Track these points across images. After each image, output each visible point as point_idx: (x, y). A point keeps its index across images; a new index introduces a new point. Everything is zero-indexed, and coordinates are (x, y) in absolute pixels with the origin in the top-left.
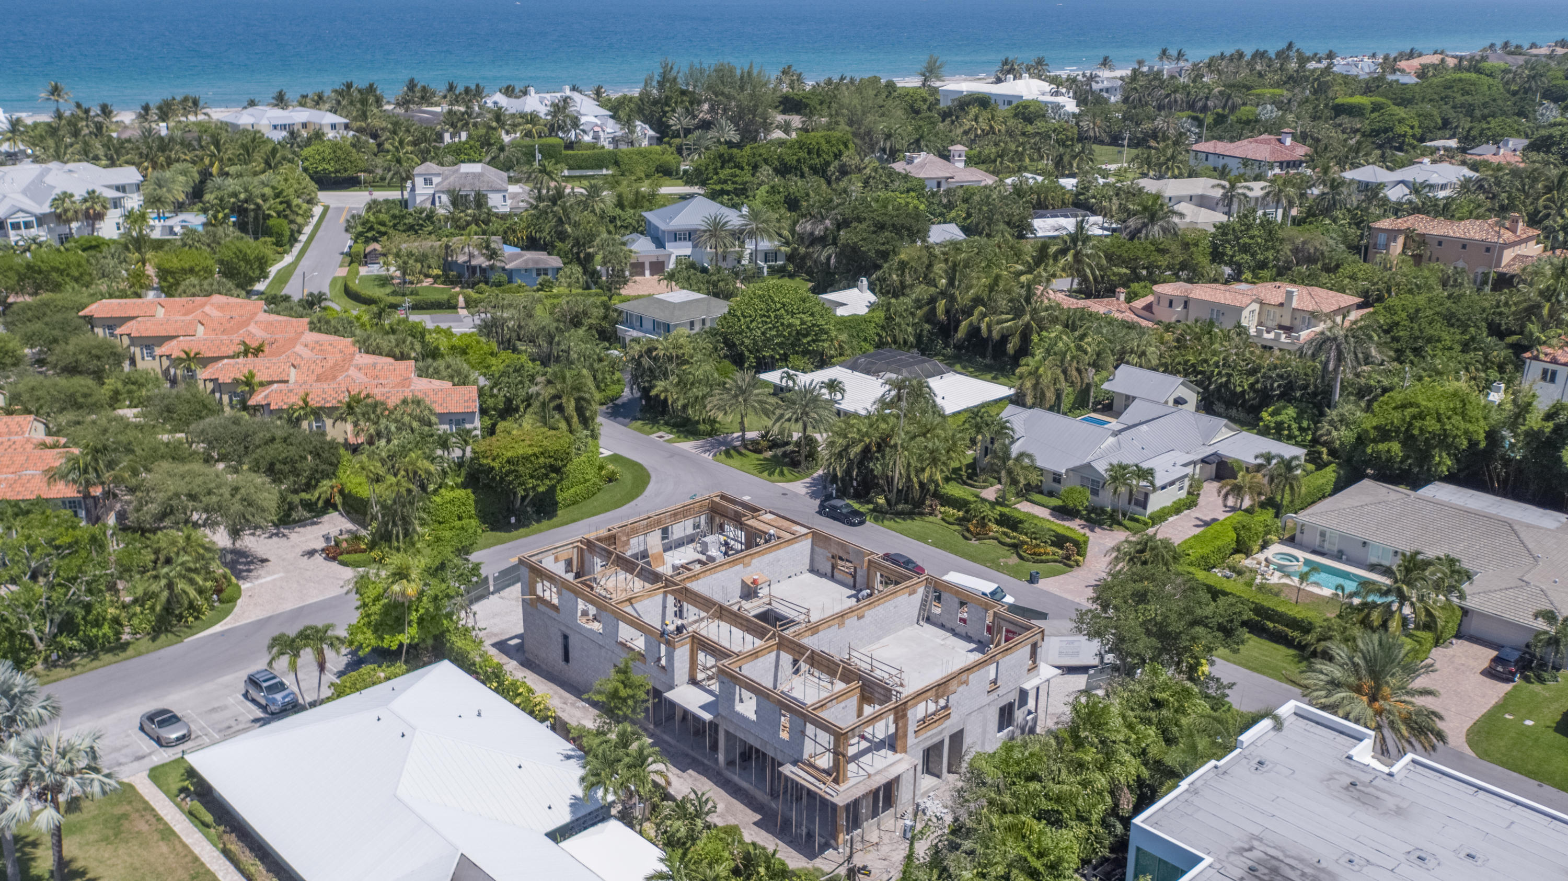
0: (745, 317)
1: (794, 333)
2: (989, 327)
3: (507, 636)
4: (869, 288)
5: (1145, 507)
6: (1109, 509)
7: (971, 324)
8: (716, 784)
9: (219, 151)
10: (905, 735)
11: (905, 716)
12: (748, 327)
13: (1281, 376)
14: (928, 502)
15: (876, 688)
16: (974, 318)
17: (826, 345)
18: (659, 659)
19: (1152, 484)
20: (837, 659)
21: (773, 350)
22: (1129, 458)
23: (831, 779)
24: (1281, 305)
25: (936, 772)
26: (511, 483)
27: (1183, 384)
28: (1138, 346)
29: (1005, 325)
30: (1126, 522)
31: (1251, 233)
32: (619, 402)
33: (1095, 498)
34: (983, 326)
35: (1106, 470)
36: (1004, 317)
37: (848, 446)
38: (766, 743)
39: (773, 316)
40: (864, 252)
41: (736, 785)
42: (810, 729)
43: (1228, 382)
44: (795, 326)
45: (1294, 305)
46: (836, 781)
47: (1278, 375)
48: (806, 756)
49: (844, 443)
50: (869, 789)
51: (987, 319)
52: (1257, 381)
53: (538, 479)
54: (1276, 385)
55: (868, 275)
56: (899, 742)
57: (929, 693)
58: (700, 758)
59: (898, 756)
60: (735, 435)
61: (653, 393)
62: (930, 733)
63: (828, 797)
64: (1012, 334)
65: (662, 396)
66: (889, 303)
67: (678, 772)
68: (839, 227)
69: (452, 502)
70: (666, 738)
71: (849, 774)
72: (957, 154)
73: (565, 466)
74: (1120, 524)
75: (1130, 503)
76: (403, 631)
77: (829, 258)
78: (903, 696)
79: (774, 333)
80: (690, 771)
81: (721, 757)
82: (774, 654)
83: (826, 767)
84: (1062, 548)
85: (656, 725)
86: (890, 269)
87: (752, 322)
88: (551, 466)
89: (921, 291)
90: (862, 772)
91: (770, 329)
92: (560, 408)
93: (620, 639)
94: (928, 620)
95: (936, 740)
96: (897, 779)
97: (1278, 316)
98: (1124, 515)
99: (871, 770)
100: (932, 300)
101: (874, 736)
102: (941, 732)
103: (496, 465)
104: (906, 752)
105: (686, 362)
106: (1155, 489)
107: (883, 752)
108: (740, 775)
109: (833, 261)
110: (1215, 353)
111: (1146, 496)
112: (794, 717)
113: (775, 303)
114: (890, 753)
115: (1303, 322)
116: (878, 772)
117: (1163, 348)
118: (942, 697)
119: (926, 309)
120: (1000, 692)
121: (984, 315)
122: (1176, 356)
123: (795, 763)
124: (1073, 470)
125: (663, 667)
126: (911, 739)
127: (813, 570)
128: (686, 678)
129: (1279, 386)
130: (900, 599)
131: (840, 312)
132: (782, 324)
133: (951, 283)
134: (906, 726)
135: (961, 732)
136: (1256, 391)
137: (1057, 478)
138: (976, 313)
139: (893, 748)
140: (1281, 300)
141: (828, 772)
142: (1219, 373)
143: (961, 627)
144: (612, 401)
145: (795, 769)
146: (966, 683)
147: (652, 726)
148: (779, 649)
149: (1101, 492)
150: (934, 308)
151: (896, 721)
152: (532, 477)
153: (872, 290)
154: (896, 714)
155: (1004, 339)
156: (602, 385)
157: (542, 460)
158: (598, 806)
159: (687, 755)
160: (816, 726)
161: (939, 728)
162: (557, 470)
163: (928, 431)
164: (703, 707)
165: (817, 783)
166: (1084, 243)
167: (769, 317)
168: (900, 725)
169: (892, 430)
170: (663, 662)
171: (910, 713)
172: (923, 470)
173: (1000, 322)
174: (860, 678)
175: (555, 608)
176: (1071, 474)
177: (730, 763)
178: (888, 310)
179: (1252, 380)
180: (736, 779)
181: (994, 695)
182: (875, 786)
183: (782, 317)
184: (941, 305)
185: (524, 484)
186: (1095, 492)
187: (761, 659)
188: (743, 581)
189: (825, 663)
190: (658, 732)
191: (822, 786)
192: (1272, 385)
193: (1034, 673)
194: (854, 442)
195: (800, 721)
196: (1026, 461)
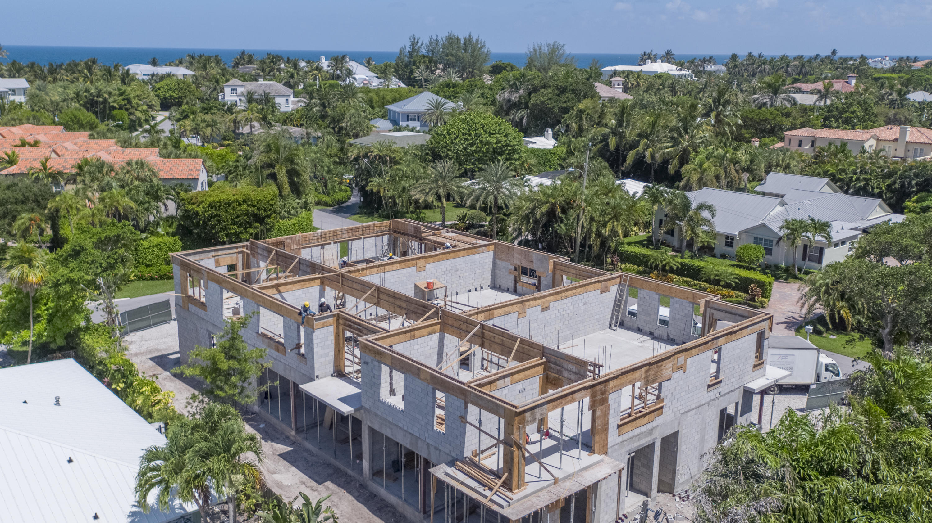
0: (450, 135)
1: (491, 150)
2: (653, 156)
3: (171, 352)
4: (554, 137)
5: (820, 261)
6: (783, 265)
7: (637, 154)
8: (357, 498)
9: (91, 74)
10: (606, 429)
11: (604, 401)
12: (452, 143)
13: (917, 175)
14: (609, 260)
15: (565, 364)
16: (640, 148)
17: (517, 163)
18: (298, 346)
19: (829, 237)
20: (513, 332)
21: (473, 164)
22: (803, 216)
23: (500, 482)
24: (896, 140)
25: (642, 487)
26: (213, 227)
27: (827, 184)
28: (783, 160)
29: (666, 150)
30: (802, 276)
31: (851, 109)
32: (344, 205)
33: (768, 257)
34: (648, 154)
35: (781, 228)
36: (665, 145)
37: (534, 208)
38: (418, 438)
39: (473, 134)
40: (551, 109)
41: (382, 500)
42: (473, 412)
43: (867, 184)
44: (491, 143)
45: (908, 139)
46: (508, 485)
47: (914, 175)
48: (468, 453)
49: (531, 206)
50: (555, 498)
51: (650, 149)
52: (894, 183)
53: (240, 225)
54: (914, 182)
55: (552, 127)
56: (597, 438)
57: (637, 374)
58: (342, 467)
59: (596, 457)
60: (437, 223)
61: (368, 188)
62: (637, 431)
63: (495, 508)
64: (673, 158)
65: (375, 190)
66: (570, 141)
67: (314, 484)
68: (530, 94)
69: (158, 245)
70: (307, 445)
71: (527, 478)
72: (616, 83)
73: (269, 216)
74: (795, 277)
75: (804, 259)
76: (28, 328)
77: (521, 119)
78: (603, 373)
79: (474, 148)
80: (329, 484)
81: (366, 464)
82: (436, 337)
83: (495, 468)
84: (746, 292)
85: (298, 430)
86: (570, 118)
87: (455, 139)
88: (255, 215)
89: (595, 132)
90: (545, 475)
91: (471, 145)
92: (273, 177)
93: (261, 330)
94: (622, 325)
95: (645, 441)
96: (594, 487)
97: (892, 150)
98: (800, 270)
99: (558, 474)
100: (605, 138)
101: (561, 433)
102: (651, 432)
103: (199, 209)
104: (606, 453)
105: (397, 163)
106: (829, 245)
107: (575, 452)
108: (387, 488)
109: (525, 121)
110: (851, 164)
111: (821, 250)
112: (452, 398)
113: (475, 124)
114: (584, 454)
115: (915, 153)
116: (568, 477)
117: (803, 164)
118: (654, 382)
119: (599, 146)
120: (723, 388)
121: (648, 147)
122: (816, 169)
123: (451, 464)
124: (746, 232)
125: (303, 355)
126: (613, 437)
127: (494, 287)
128: (331, 369)
129: (917, 184)
130: (591, 294)
131: (530, 146)
132: (481, 142)
133: (620, 124)
134: (606, 415)
135: (676, 434)
136: (892, 192)
137: (729, 241)
138: (642, 144)
139: (588, 447)
140: (894, 137)
141: (497, 475)
142: (858, 179)
143: (662, 331)
144: (338, 204)
145: (451, 471)
146: (682, 368)
147: (293, 433)
148: (442, 331)
149: (775, 248)
150: (607, 145)
151: (593, 407)
152: (234, 223)
153: (556, 137)
154: (593, 396)
155: (666, 162)
156: (331, 193)
157: (244, 207)
158: (173, 517)
159: (329, 465)
160: (481, 407)
161: (649, 426)
162: (261, 220)
163: (610, 192)
164: (343, 400)
165: (481, 489)
166: (724, 106)
167: (470, 135)
168: (599, 413)
169: (575, 194)
170: (303, 351)
171: (612, 398)
172: (605, 226)
173: (661, 148)
174: (544, 351)
175: (203, 306)
176: (744, 236)
177: (377, 473)
178: (569, 146)
179: (889, 182)
180: (383, 492)
181: (714, 393)
182: (564, 494)
183: (480, 135)
184: (613, 141)
185: (225, 229)
186: (769, 251)
187: (419, 341)
188: (416, 286)
189: (498, 339)
190: (299, 439)
191: (488, 493)
192: (910, 183)
193: (759, 372)
194: (542, 203)
195: (459, 402)
196: (706, 214)
